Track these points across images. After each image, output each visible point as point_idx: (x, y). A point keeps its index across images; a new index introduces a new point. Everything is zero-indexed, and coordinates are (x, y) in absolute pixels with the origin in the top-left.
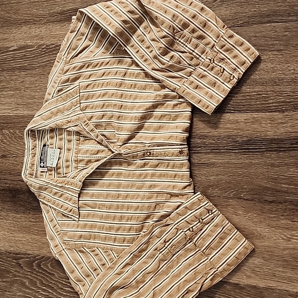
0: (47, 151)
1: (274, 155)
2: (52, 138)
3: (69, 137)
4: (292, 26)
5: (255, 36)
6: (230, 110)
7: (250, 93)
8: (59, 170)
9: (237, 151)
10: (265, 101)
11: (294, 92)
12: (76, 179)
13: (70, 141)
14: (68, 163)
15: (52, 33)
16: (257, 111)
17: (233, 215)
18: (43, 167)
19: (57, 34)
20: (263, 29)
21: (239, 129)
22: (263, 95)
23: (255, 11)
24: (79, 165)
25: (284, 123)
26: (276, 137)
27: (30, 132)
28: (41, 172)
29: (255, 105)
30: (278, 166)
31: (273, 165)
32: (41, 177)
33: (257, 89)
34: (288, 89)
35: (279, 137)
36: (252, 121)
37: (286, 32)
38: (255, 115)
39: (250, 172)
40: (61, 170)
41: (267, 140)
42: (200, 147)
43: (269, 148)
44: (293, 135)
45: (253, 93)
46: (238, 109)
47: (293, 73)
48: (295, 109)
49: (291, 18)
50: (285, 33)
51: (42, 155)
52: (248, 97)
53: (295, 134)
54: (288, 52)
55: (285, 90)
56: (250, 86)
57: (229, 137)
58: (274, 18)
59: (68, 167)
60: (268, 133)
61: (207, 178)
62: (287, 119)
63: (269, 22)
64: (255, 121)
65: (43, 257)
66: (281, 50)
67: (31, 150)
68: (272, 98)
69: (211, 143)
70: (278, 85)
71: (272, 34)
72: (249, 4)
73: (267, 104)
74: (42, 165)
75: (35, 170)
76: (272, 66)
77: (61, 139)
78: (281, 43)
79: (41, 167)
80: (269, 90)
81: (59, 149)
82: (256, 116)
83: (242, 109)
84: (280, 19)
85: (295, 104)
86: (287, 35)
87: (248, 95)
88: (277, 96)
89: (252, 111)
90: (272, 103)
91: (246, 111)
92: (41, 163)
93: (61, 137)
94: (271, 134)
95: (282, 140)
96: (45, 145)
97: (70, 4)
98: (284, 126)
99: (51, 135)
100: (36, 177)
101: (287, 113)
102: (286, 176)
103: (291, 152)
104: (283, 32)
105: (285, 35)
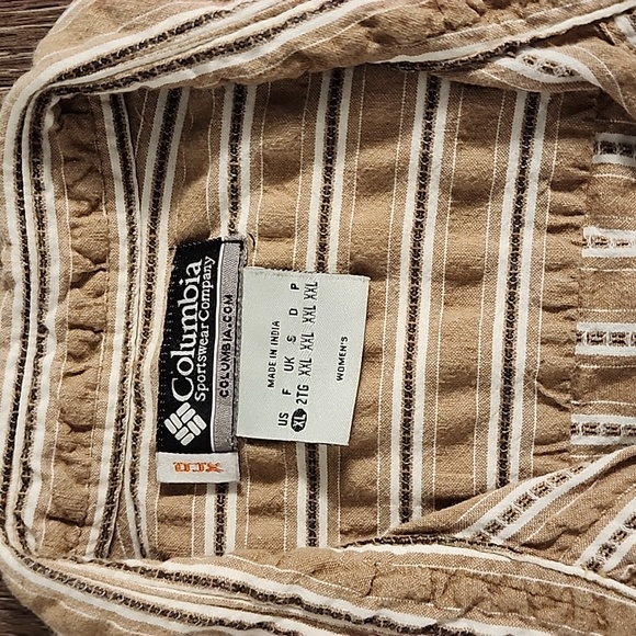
0: (235, 299)
2: (279, 170)
3: (474, 159)
12: (591, 552)
13: (470, 195)
18: (201, 444)
27: (49, 121)
28: (169, 489)
32: (173, 536)
51: (173, 334)
59: (454, 436)
67: (55, 286)
75: (105, 470)
77: (376, 183)
79: (166, 442)
81: (358, 269)
92: (167, 407)
93: (379, 156)
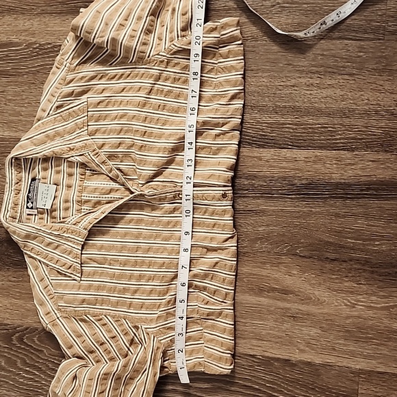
0: (37, 188)
1: (339, 202)
2: (45, 169)
3: (70, 170)
4: (368, 45)
5: (322, 55)
6: (288, 144)
7: (313, 125)
8: (54, 213)
9: (293, 196)
10: (331, 136)
11: (366, 127)
12: (80, 225)
13: (70, 175)
14: (68, 204)
15: (49, 29)
16: (321, 148)
17: (285, 275)
18: (32, 208)
19: (55, 31)
20: (332, 47)
21: (298, 169)
22: (329, 129)
24: (83, 208)
25: (353, 165)
26: (343, 181)
27: (13, 161)
28: (28, 215)
29: (319, 140)
30: (344, 217)
31: (337, 215)
32: (28, 221)
33: (322, 121)
34: (360, 123)
35: (347, 181)
36: (314, 161)
37: (360, 52)
38: (318, 153)
39: (309, 223)
40: (56, 214)
41: (328, 184)
42: (247, 190)
43: (333, 194)
44: (363, 179)
45: (317, 126)
46: (297, 144)
47: (367, 104)
48: (367, 147)
49: (366, 36)
50: (359, 54)
51: (29, 192)
52: (310, 130)
53: (365, 178)
54: (362, 77)
55: (357, 124)
56: (313, 116)
57: (284, 178)
58: (346, 33)
59: (67, 209)
60: (333, 175)
61: (255, 229)
62: (357, 160)
63: (340, 38)
64: (318, 160)
65: (27, 329)
66: (354, 74)
67: (13, 184)
68: (340, 132)
69: (261, 186)
70: (348, 117)
71: (343, 53)
72: (316, 14)
73: (333, 139)
74: (30, 205)
75: (19, 211)
76: (342, 93)
77: (58, 172)
78: (354, 65)
79: (27, 208)
80: (336, 122)
81: (55, 184)
82: (319, 154)
83: (302, 145)
84: (354, 36)
85: (368, 142)
86: (361, 56)
87: (310, 128)
88: (346, 130)
89: (315, 148)
90: (340, 139)
91: (306, 147)
92: (28, 202)
93: (58, 168)
94: (336, 177)
95: (349, 185)
96: (34, 179)
98: (353, 167)
99: (45, 165)
100: (20, 221)
101: (357, 153)
102: (353, 229)
103: (360, 201)
105: (359, 57)
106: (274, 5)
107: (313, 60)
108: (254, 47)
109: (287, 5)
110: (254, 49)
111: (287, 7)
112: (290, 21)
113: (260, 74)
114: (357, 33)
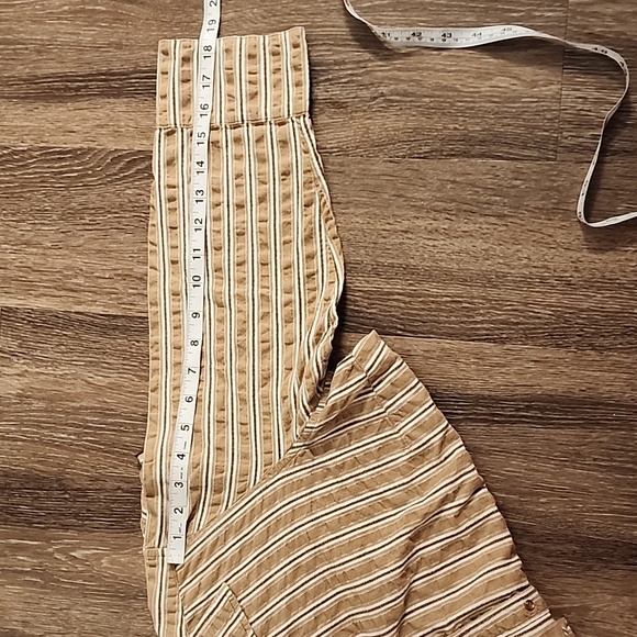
1: (480, 429)
4: (528, 168)
5: (454, 182)
6: (396, 328)
7: (437, 296)
10: (468, 317)
11: (526, 304)
15: (5, 123)
16: (450, 336)
19: (16, 127)
20: (470, 170)
22: (464, 305)
23: (455, 129)
25: (504, 366)
26: (487, 393)
29: (446, 322)
30: (488, 453)
33: (452, 290)
34: (515, 297)
35: (493, 393)
36: (439, 356)
37: (516, 179)
38: (446, 343)
41: (467, 397)
43: (470, 414)
44: (520, 390)
45: (445, 299)
46: (411, 329)
47: (527, 266)
48: (527, 338)
49: (526, 152)
50: (514, 182)
52: (433, 306)
53: (524, 389)
54: (519, 221)
55: (509, 298)
56: (438, 282)
58: (493, 148)
60: (471, 382)
62: (509, 358)
63: (482, 156)
64: (447, 355)
66: (505, 215)
68: (481, 311)
70: (495, 286)
71: (489, 181)
72: (444, 114)
73: (471, 322)
76: (486, 246)
78: (506, 200)
80: (476, 294)
82: (447, 346)
83: (420, 329)
84: (506, 153)
85: (528, 329)
86: (518, 186)
87: (433, 302)
88: (492, 308)
89: (441, 335)
90: (482, 322)
91: (427, 334)
94: (476, 386)
95: (498, 400)
97: (53, 64)
98: (503, 370)
101: (509, 346)
102: (503, 475)
103: (515, 427)
104: (511, 179)
105: (514, 187)
106: (376, 98)
107: (439, 191)
108: (341, 165)
109: (397, 98)
110: (342, 169)
111: (397, 101)
112: (401, 125)
113: (352, 210)
114: (511, 148)
